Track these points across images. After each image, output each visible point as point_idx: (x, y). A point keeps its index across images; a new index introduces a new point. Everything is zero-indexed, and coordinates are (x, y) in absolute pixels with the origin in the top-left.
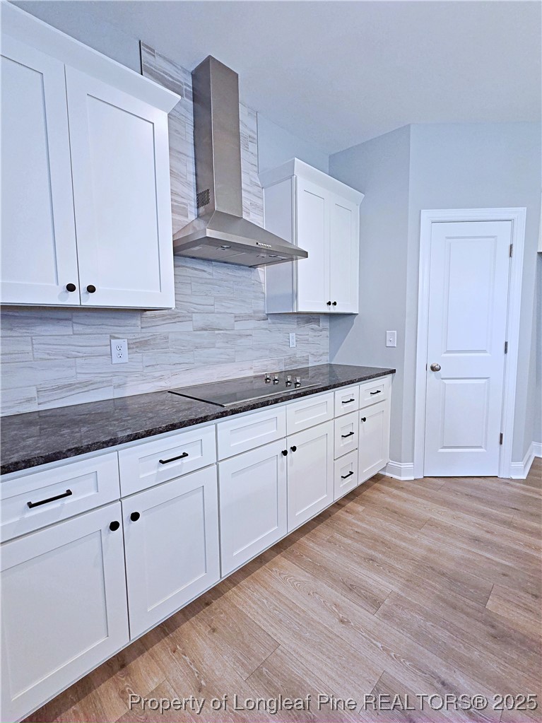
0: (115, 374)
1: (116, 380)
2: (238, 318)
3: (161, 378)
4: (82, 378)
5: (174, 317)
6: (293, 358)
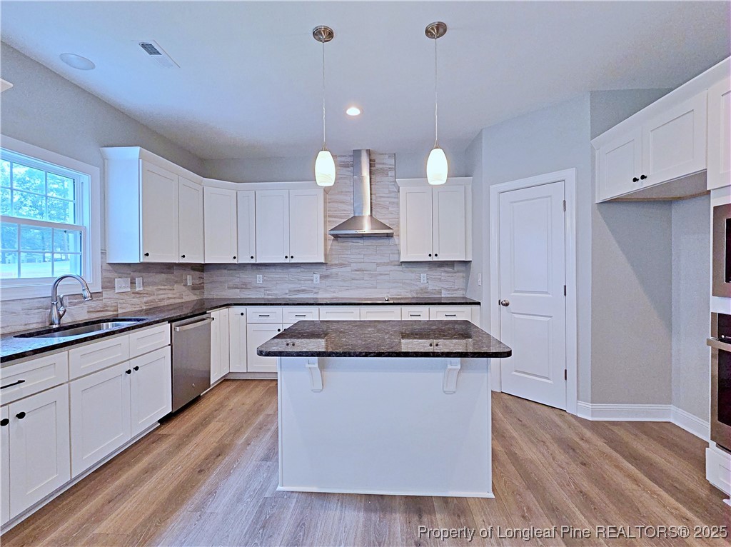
0: (314, 288)
1: (315, 290)
2: (378, 265)
3: (334, 292)
4: (303, 288)
5: (341, 265)
6: (424, 290)
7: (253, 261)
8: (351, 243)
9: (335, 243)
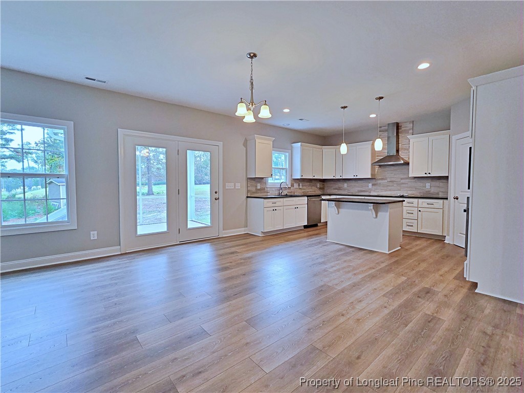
3: (378, 192)
4: (364, 190)
5: (382, 179)
6: (428, 192)
7: (341, 178)
8: (387, 169)
9: (380, 168)
